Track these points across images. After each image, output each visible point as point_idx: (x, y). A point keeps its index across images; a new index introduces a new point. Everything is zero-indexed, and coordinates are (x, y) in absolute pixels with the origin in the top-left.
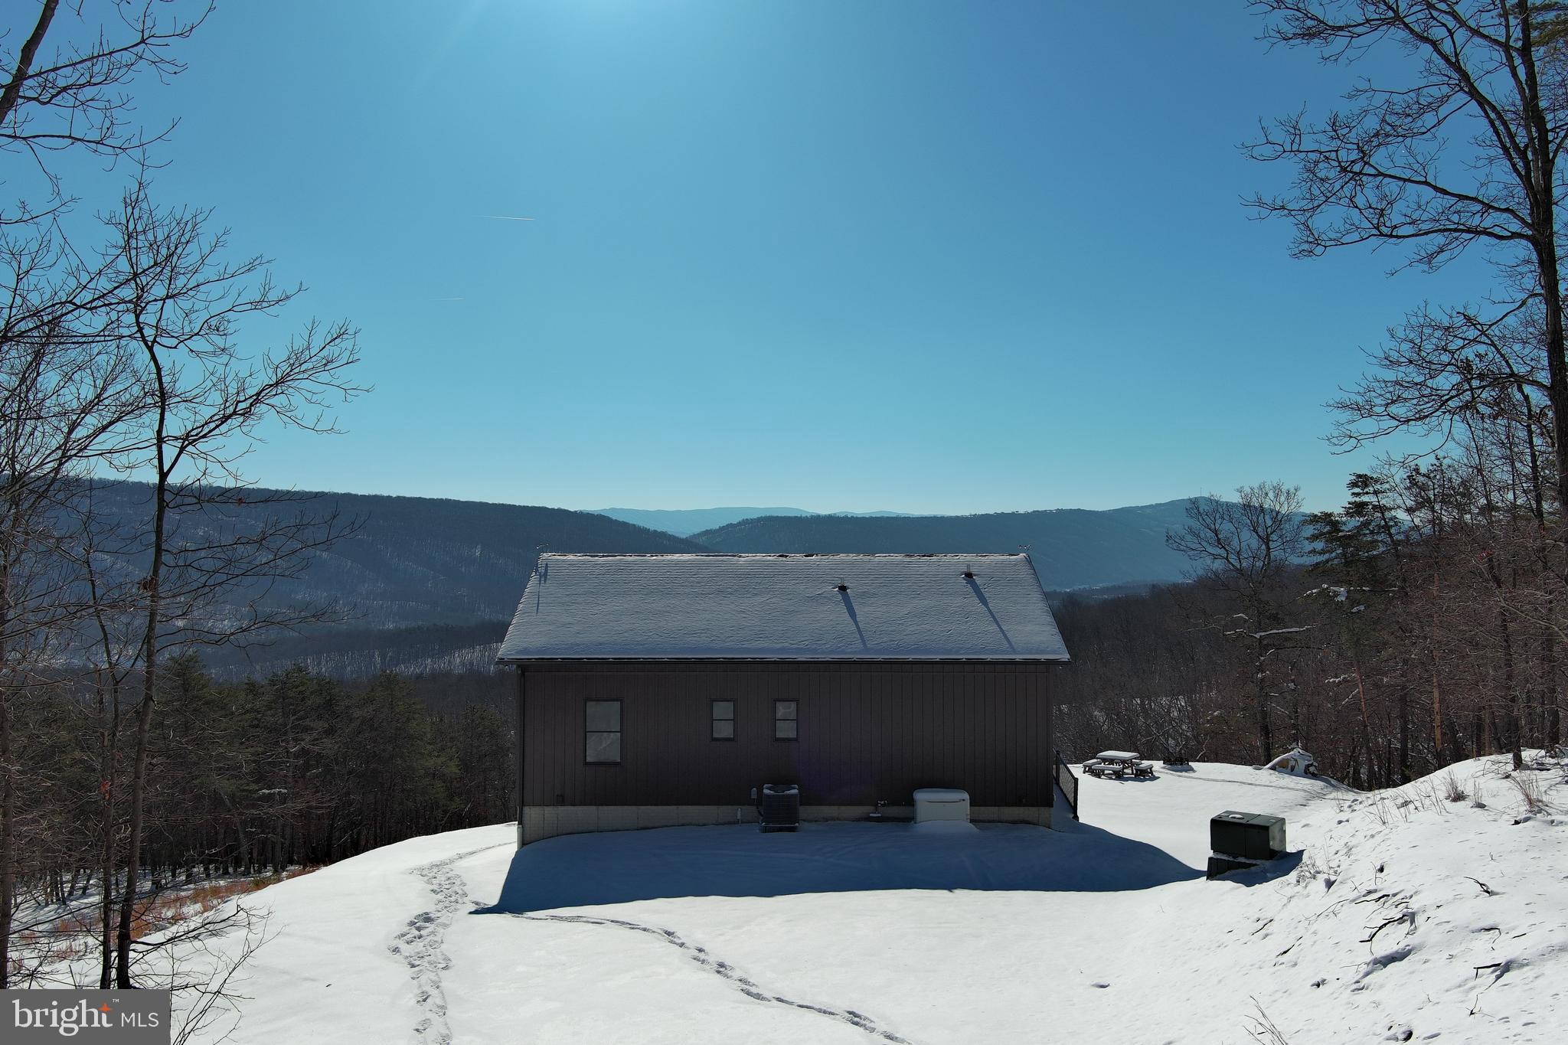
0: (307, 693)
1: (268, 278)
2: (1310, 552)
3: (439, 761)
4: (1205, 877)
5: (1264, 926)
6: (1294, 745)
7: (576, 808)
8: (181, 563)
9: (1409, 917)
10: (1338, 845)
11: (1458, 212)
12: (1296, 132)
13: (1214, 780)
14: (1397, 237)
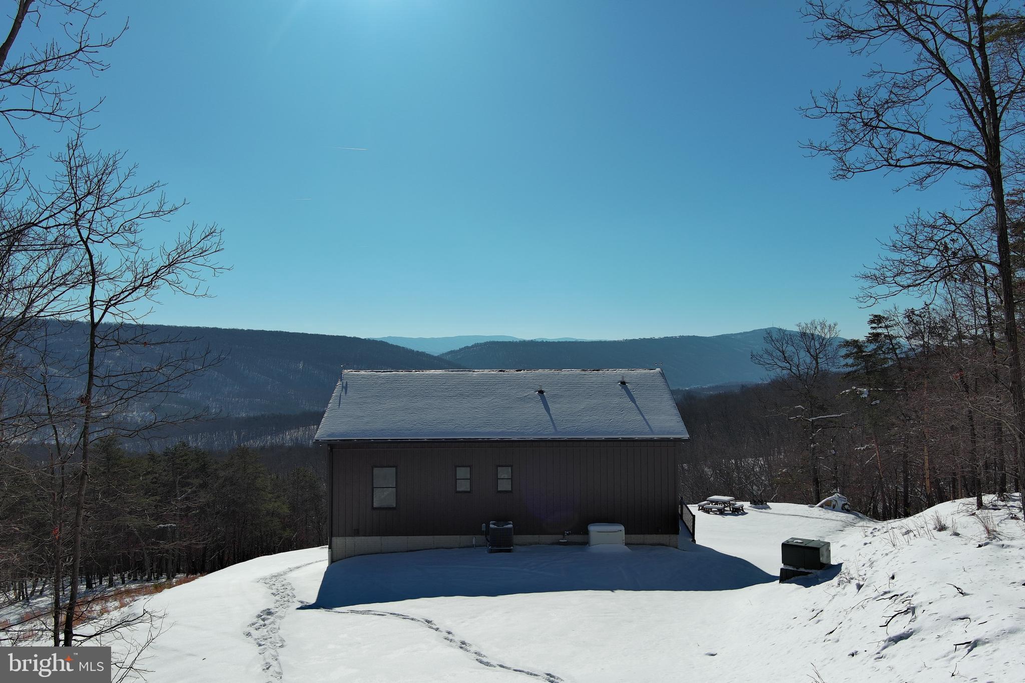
0: (189, 461)
1: (163, 197)
2: (844, 366)
3: (276, 505)
4: (779, 581)
5: (817, 614)
6: (835, 490)
7: (366, 538)
8: (105, 383)
9: (911, 610)
10: (865, 560)
11: (939, 151)
12: (834, 100)
13: (783, 515)
14: (900, 167)
